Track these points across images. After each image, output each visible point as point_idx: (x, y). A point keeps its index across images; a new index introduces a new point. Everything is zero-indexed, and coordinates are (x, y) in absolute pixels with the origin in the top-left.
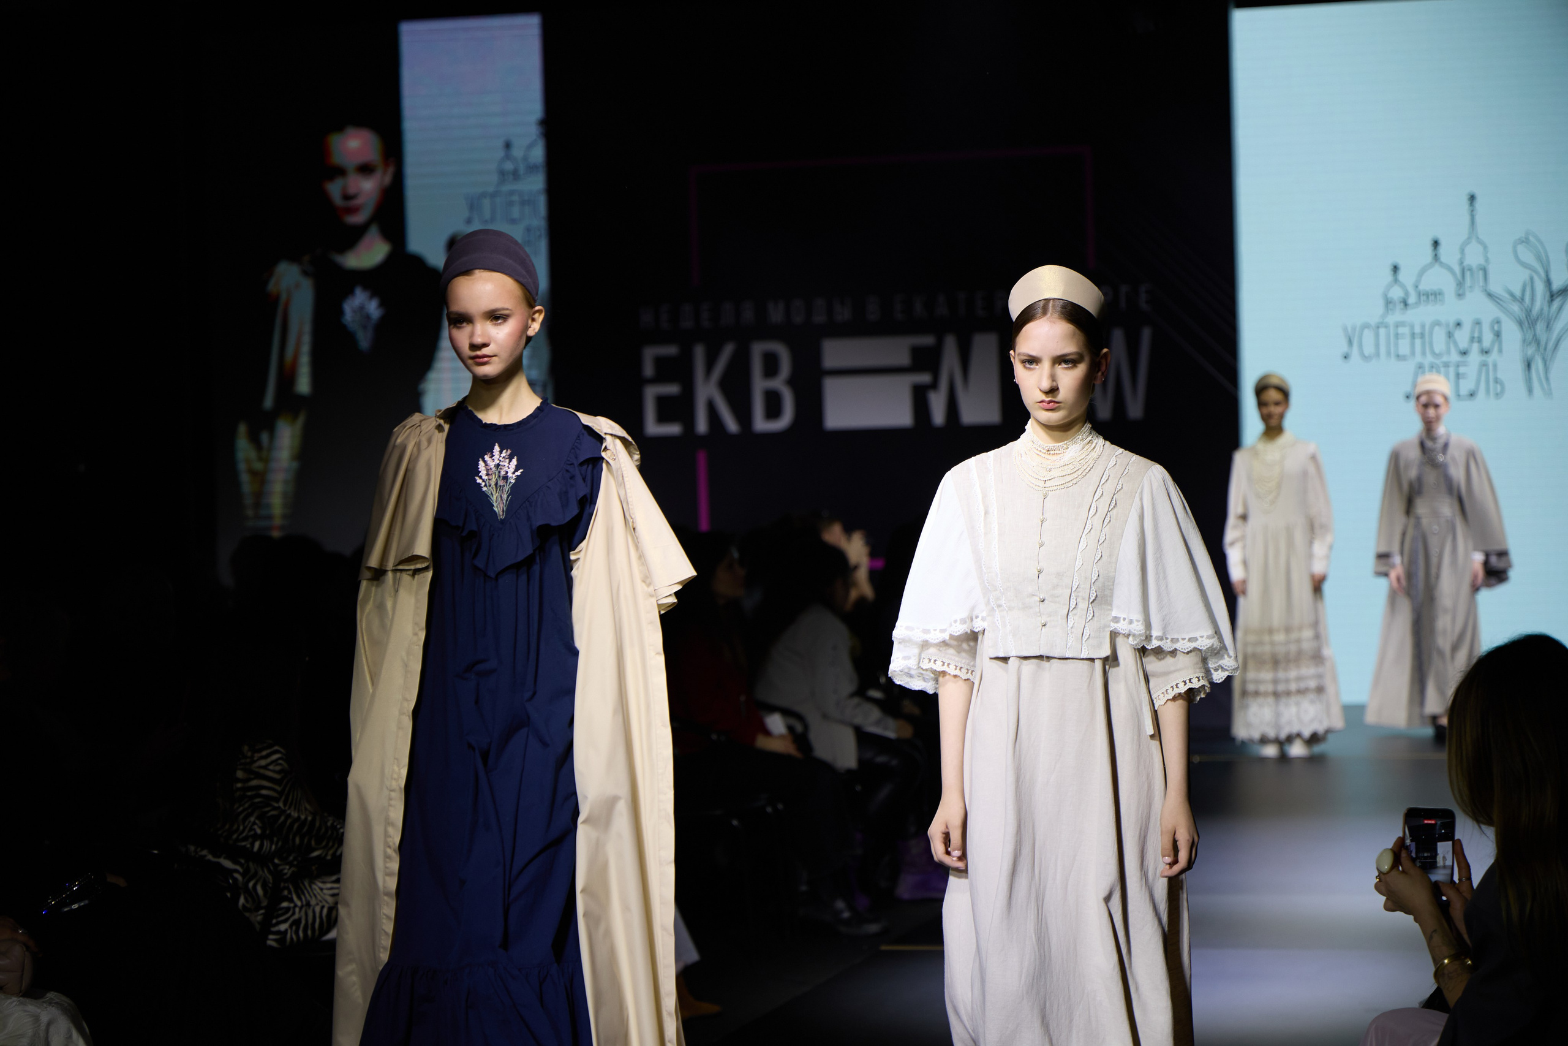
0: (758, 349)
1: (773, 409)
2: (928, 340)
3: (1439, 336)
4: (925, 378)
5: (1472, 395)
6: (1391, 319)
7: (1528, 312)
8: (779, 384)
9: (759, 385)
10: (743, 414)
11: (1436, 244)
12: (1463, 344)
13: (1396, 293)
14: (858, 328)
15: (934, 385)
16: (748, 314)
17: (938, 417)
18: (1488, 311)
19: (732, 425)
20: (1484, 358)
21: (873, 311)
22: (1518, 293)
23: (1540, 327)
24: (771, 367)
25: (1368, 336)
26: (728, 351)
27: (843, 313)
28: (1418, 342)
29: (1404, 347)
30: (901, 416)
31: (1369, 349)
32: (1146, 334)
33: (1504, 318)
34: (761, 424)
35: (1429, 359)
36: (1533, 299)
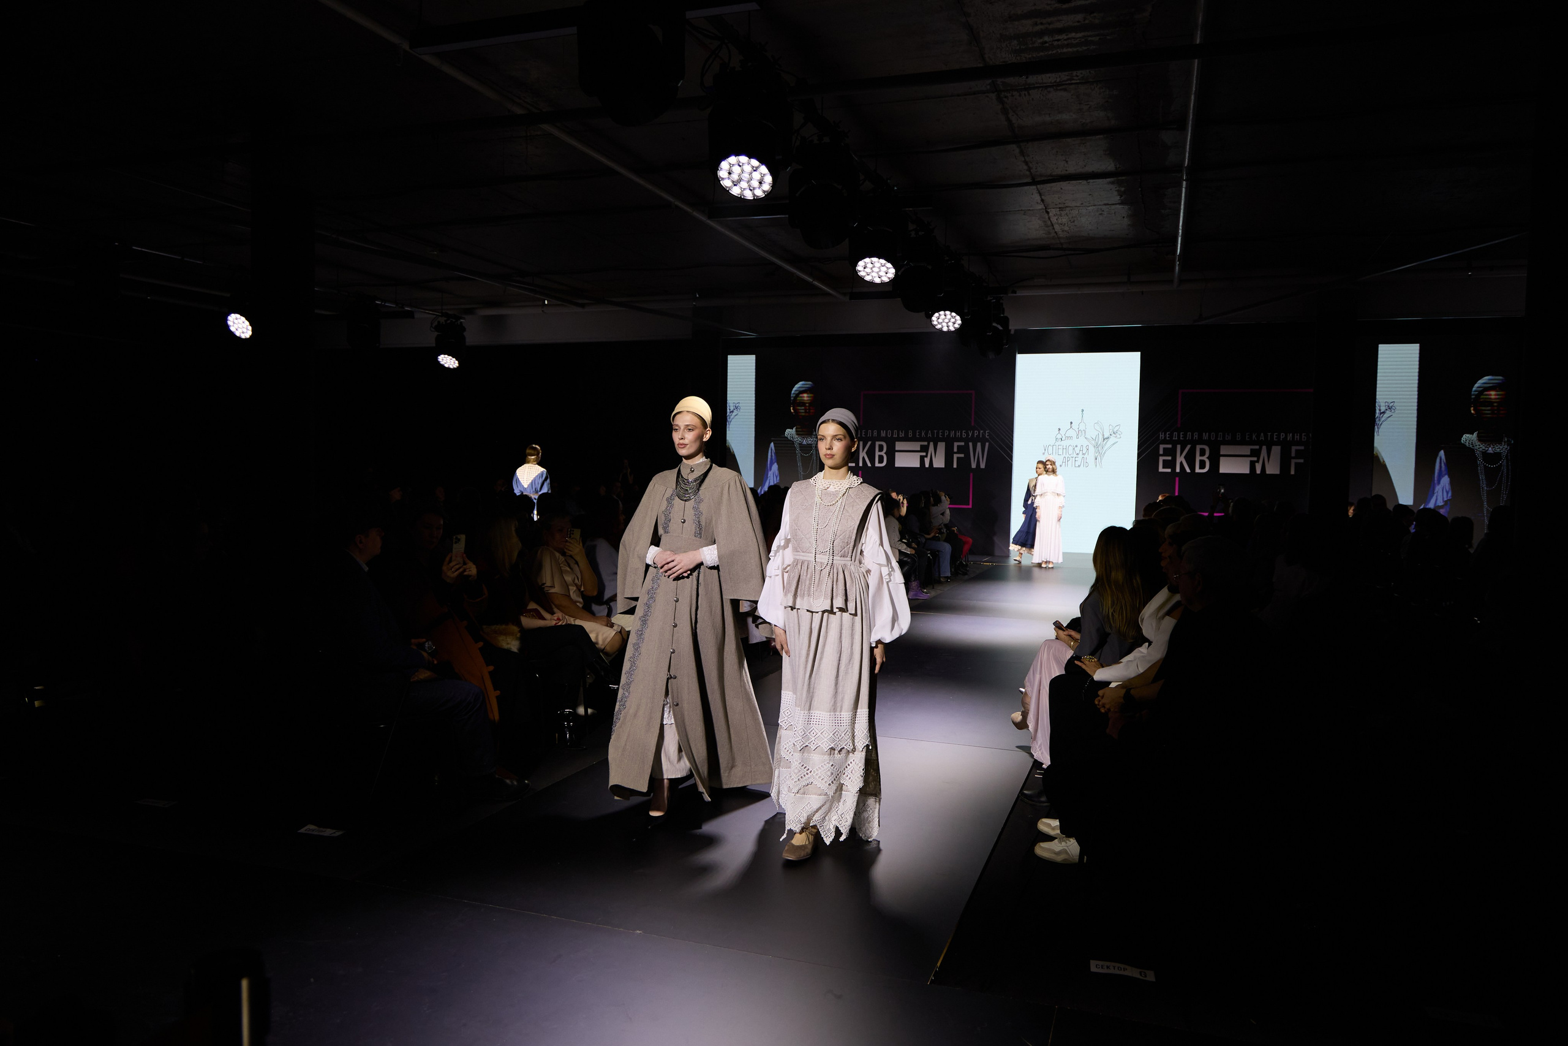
0: (877, 443)
1: (881, 461)
2: (926, 443)
3: (1071, 448)
4: (924, 454)
5: (1079, 466)
6: (1057, 444)
7: (1097, 443)
8: (883, 453)
9: (877, 454)
10: (872, 461)
11: (1071, 423)
12: (1077, 451)
13: (1059, 436)
14: (906, 439)
15: (926, 456)
16: (875, 434)
17: (927, 465)
18: (1085, 443)
19: (869, 465)
20: (1083, 456)
21: (910, 434)
22: (1094, 438)
23: (1100, 448)
24: (881, 449)
25: (1050, 448)
26: (869, 443)
27: (902, 435)
28: (1064, 450)
29: (1060, 452)
30: (917, 465)
31: (1050, 451)
32: (987, 444)
33: (1090, 446)
34: (877, 465)
35: (1068, 455)
36: (1099, 440)
